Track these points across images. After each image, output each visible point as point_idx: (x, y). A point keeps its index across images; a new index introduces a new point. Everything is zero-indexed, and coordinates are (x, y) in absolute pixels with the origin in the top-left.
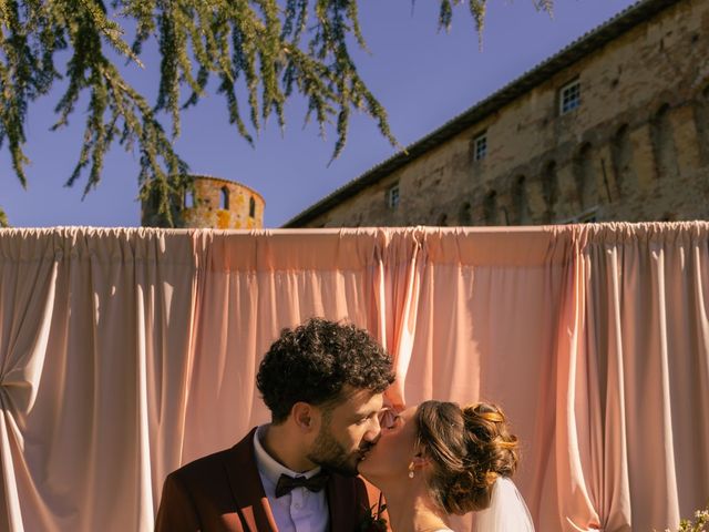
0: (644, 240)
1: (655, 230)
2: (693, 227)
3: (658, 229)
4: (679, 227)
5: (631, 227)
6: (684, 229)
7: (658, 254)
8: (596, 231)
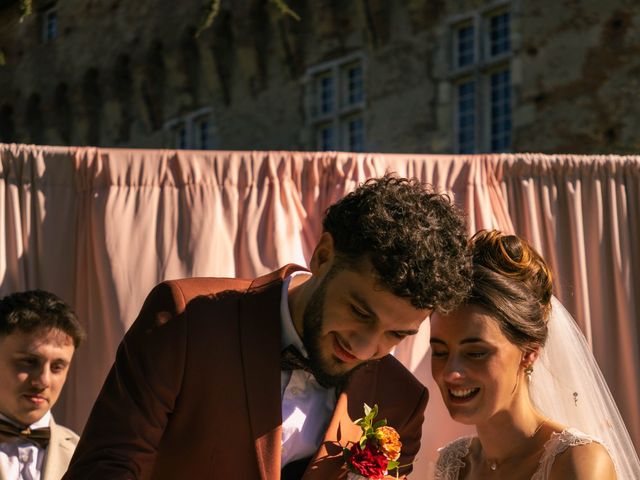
0: (560, 173)
1: (571, 164)
2: (608, 163)
3: (574, 163)
4: (594, 162)
5: (547, 159)
6: (599, 164)
7: (574, 187)
8: (511, 162)
